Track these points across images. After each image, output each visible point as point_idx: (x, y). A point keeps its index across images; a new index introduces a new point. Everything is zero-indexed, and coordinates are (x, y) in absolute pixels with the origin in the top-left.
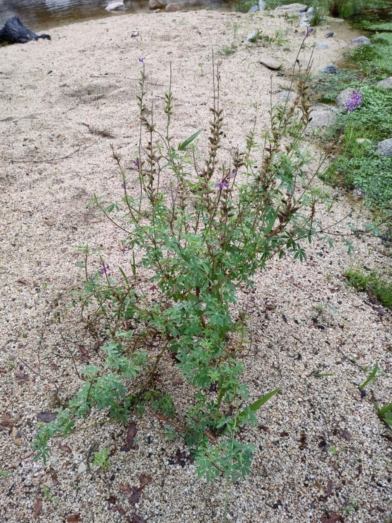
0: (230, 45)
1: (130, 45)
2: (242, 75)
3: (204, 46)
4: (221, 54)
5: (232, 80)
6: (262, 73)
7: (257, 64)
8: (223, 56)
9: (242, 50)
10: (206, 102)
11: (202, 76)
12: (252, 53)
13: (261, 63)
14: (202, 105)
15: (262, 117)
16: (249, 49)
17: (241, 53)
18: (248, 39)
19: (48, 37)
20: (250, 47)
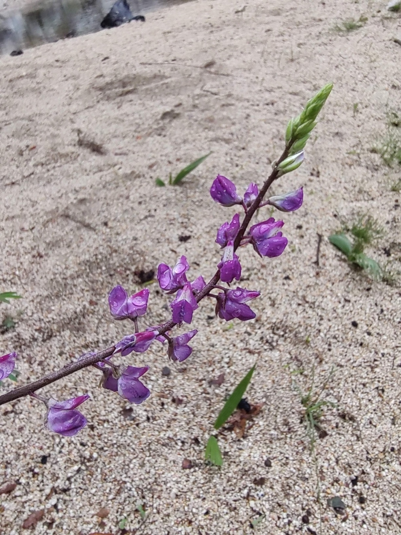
0: (357, 18)
1: (226, 23)
2: (356, 58)
3: (320, 20)
4: (340, 30)
5: (337, 67)
6: (393, 56)
7: (388, 43)
8: (341, 33)
9: (375, 23)
10: (276, 100)
11: (292, 60)
12: (387, 27)
13: (396, 41)
14: (267, 104)
15: (361, 128)
16: (385, 21)
17: (371, 28)
18: (387, 8)
19: (142, 18)
20: (387, 18)
